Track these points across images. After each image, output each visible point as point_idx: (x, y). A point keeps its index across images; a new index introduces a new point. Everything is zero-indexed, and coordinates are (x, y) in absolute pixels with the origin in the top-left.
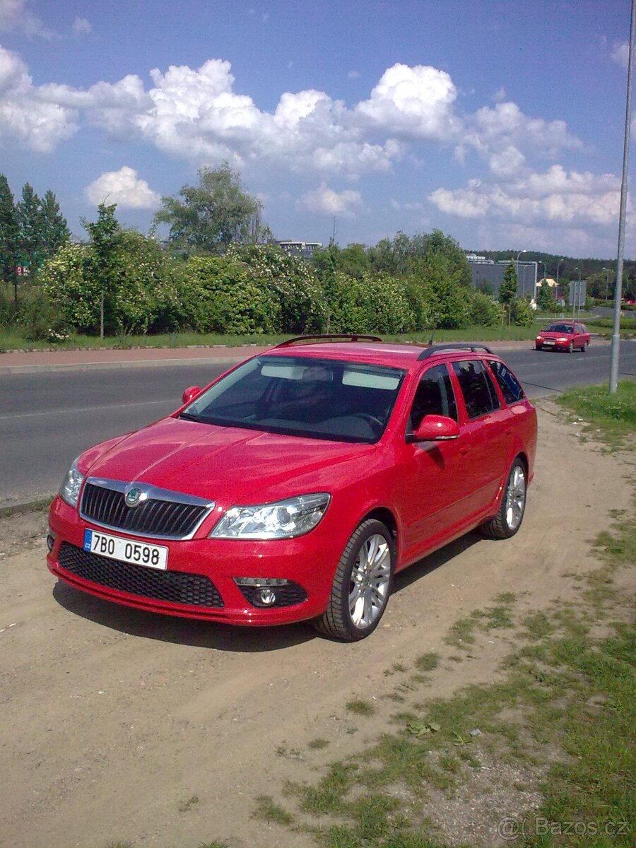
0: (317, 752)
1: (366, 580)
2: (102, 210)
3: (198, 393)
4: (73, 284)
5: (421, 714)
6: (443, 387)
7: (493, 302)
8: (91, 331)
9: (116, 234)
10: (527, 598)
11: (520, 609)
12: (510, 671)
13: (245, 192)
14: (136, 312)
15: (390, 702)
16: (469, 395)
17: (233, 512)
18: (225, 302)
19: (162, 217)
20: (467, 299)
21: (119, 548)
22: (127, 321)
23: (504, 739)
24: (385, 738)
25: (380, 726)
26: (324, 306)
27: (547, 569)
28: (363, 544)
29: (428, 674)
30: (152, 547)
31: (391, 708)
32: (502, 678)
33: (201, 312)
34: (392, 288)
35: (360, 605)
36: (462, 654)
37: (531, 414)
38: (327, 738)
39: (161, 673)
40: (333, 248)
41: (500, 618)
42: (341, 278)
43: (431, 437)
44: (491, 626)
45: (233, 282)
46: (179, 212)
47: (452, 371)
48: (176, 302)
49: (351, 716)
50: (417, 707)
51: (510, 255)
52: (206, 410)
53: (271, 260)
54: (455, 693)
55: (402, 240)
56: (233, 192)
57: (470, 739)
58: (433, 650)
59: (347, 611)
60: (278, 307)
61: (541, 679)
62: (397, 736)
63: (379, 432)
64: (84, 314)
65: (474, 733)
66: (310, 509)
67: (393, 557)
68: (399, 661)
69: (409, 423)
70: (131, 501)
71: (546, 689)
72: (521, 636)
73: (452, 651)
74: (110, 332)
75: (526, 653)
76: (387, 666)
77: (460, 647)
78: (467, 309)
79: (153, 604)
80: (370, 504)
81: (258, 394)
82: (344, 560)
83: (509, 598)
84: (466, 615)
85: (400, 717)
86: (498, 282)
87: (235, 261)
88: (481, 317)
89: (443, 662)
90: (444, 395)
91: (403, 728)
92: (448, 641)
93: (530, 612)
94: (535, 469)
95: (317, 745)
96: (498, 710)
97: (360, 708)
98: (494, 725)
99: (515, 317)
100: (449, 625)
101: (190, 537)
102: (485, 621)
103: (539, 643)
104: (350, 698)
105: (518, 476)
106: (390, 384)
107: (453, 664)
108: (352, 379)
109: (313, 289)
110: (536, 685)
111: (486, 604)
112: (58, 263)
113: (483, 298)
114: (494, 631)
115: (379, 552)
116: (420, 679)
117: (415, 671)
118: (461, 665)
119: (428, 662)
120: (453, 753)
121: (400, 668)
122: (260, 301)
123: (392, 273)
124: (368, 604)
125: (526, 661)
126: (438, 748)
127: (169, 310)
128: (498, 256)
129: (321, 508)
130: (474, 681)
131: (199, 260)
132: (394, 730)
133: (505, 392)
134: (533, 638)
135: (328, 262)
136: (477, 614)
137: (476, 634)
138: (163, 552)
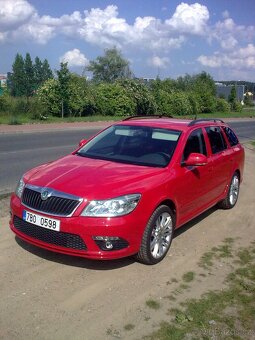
0: (129, 332)
1: (160, 235)
2: (62, 65)
3: (85, 142)
4: (51, 96)
5: (184, 309)
6: (200, 139)
7: (225, 102)
8: (58, 115)
9: (68, 75)
10: (239, 241)
11: (236, 247)
12: (230, 282)
13: (123, 58)
14: (77, 107)
15: (168, 301)
16: (212, 142)
17: (93, 203)
18: (114, 103)
19: (90, 69)
20: (214, 101)
21: (38, 220)
22: (73, 111)
23: (227, 327)
24: (163, 324)
25: (162, 316)
26: (155, 104)
27: (249, 225)
28: (159, 217)
29: (189, 284)
30: (53, 220)
31: (168, 305)
32: (226, 287)
33: (104, 106)
34: (183, 96)
35: (156, 247)
36: (206, 272)
37: (242, 151)
38: (134, 323)
39: (57, 282)
40: (158, 80)
41: (226, 252)
42: (162, 92)
43: (193, 164)
44: (221, 256)
45: (117, 94)
46: (96, 67)
47: (205, 131)
48: (93, 103)
49: (148, 309)
50: (182, 304)
51: (233, 83)
52: (88, 151)
53: (133, 85)
54: (202, 296)
55: (188, 77)
56: (118, 58)
57: (208, 326)
58: (192, 270)
59: (149, 251)
60: (136, 105)
61: (246, 288)
62: (170, 323)
63: (168, 160)
64: (55, 109)
65: (211, 322)
66: (131, 201)
67: (174, 222)
68: (174, 276)
69: (183, 157)
70: (44, 197)
71: (249, 295)
72: (236, 262)
73: (202, 270)
74: (66, 115)
75: (238, 272)
76: (168, 279)
77: (205, 268)
78: (214, 105)
79: (53, 247)
80: (162, 198)
81: (114, 143)
82: (148, 226)
83: (230, 240)
84: (209, 250)
85: (172, 310)
86: (228, 94)
87: (118, 86)
88: (220, 108)
89: (196, 277)
90: (201, 143)
91: (174, 318)
92: (200, 265)
93: (240, 248)
94: (243, 176)
95: (129, 327)
96: (224, 307)
97: (153, 304)
98: (221, 316)
99: (234, 108)
100: (200, 255)
101: (70, 215)
102: (218, 253)
103: (245, 266)
104: (149, 298)
105: (236, 180)
106: (174, 138)
107: (201, 278)
108: (157, 136)
109: (150, 97)
110: (244, 292)
111: (219, 244)
112: (45, 87)
113: (221, 100)
114: (222, 259)
115: (167, 221)
116: (184, 287)
117: (182, 282)
118: (206, 279)
119: (189, 277)
120: (199, 335)
121: (174, 280)
122: (128, 102)
123: (184, 90)
124: (161, 246)
125: (238, 277)
126: (191, 332)
127: (90, 106)
128: (228, 83)
129: (136, 201)
130: (212, 289)
131: (104, 85)
132: (169, 319)
133: (230, 141)
134: (242, 264)
135: (156, 86)
136: (214, 249)
137: (214, 260)
138: (58, 223)
